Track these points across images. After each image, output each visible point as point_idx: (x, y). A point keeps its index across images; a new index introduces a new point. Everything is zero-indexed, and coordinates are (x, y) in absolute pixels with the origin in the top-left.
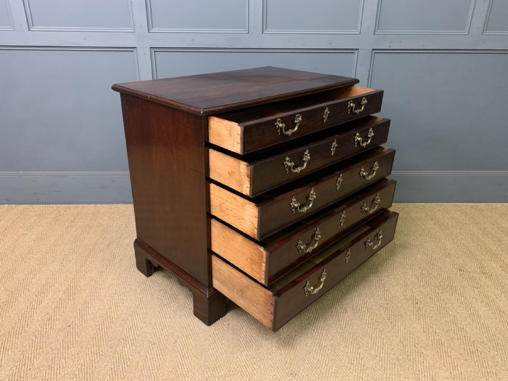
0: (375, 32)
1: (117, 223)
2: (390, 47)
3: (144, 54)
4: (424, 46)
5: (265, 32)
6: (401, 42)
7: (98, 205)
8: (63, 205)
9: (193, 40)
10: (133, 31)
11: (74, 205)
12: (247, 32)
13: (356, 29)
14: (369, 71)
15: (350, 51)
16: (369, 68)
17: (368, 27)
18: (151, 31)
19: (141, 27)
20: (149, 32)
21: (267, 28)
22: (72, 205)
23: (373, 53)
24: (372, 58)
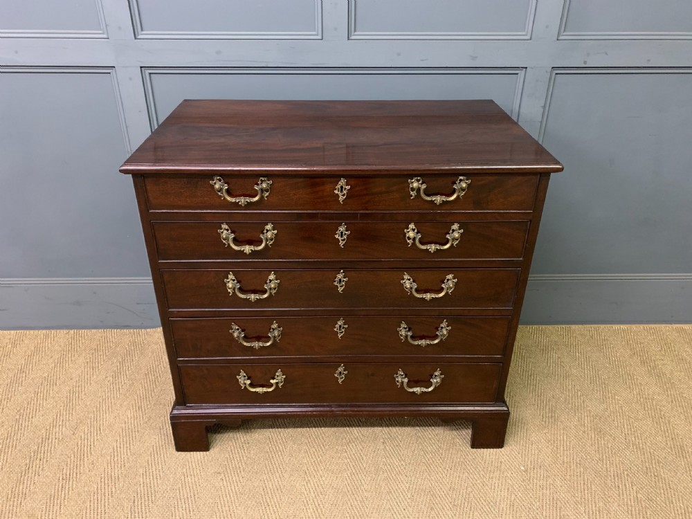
0: (559, 34)
1: (97, 376)
2: (585, 62)
3: (130, 79)
4: (649, 60)
5: (353, 37)
6: (606, 54)
7: (72, 332)
8: (12, 332)
9: (218, 53)
10: (105, 36)
11: (32, 332)
12: (320, 37)
13: (524, 31)
14: (544, 107)
15: (512, 70)
16: (544, 102)
17: (547, 27)
18: (139, 37)
19: (120, 28)
20: (136, 38)
21: (358, 28)
22: (28, 332)
23: (554, 74)
24: (551, 83)
